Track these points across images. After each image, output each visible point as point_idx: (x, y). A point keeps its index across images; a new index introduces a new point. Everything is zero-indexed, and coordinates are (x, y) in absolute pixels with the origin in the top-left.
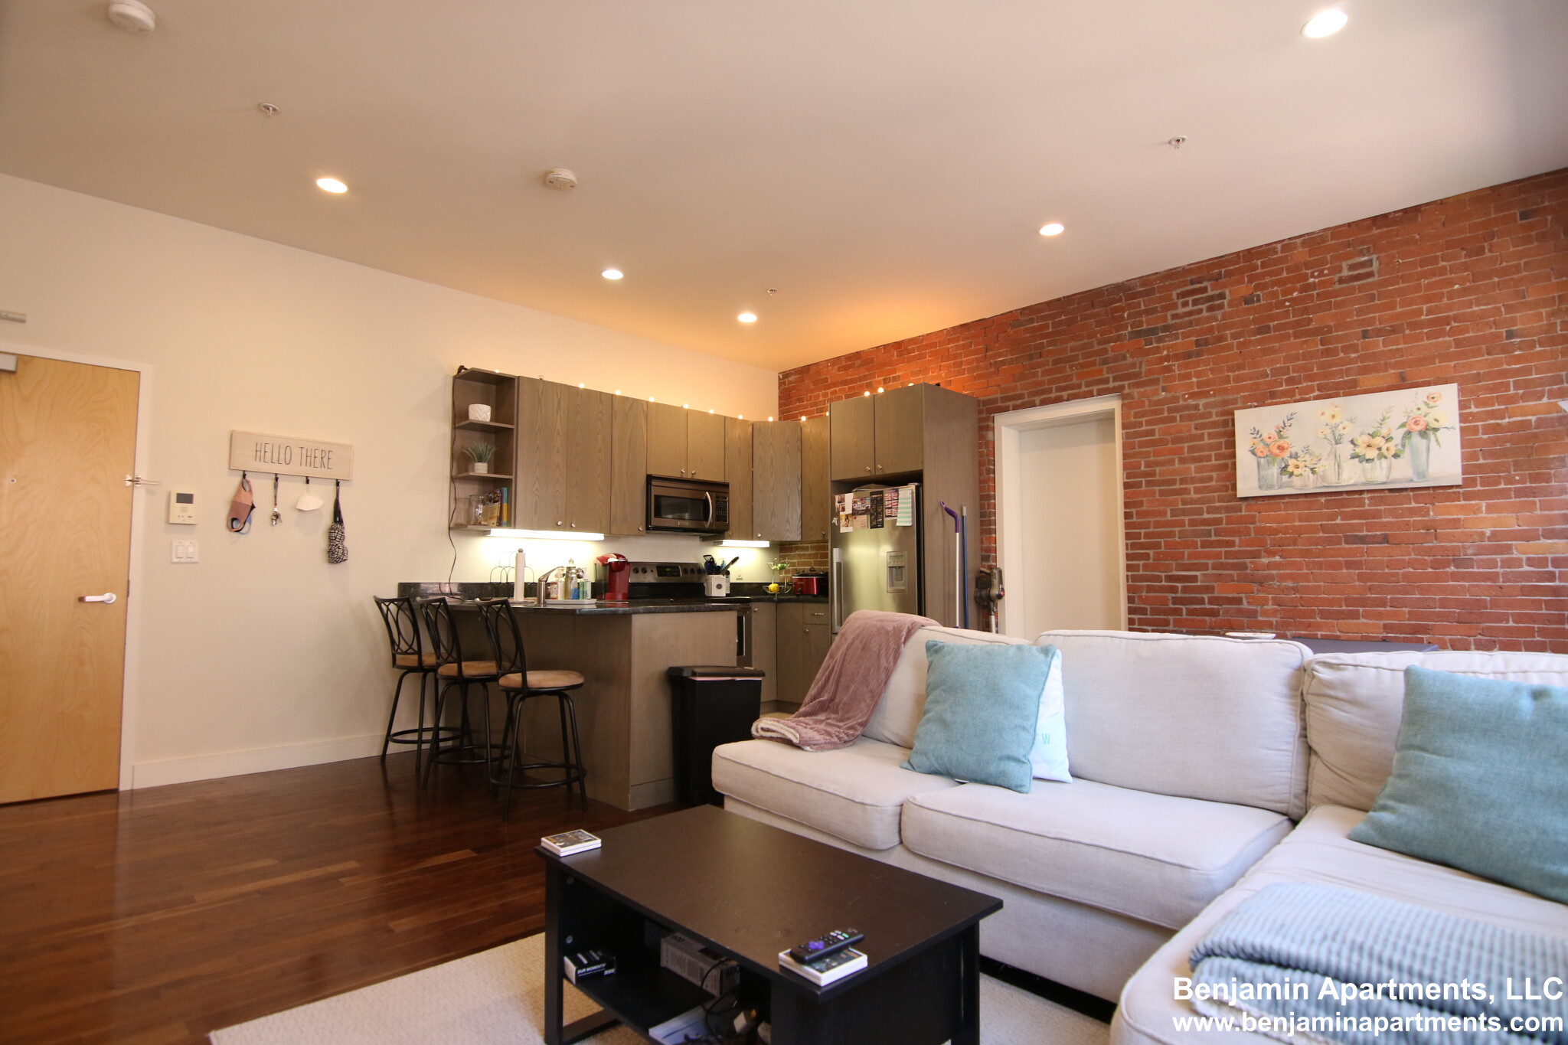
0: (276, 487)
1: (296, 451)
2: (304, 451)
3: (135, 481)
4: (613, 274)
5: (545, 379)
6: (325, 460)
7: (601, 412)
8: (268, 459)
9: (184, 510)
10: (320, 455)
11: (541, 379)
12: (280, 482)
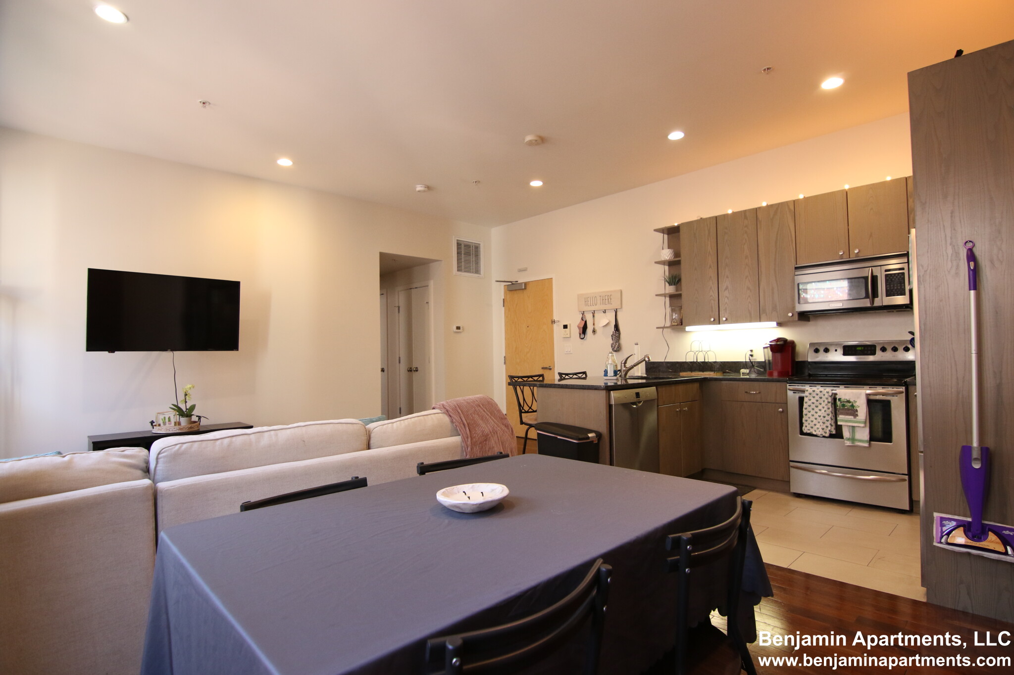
0: (593, 316)
1: (598, 298)
2: (601, 297)
3: (553, 322)
4: (676, 135)
5: (704, 217)
6: (609, 300)
7: (746, 226)
8: (589, 305)
9: (565, 331)
10: (607, 298)
11: (701, 218)
12: (596, 315)
